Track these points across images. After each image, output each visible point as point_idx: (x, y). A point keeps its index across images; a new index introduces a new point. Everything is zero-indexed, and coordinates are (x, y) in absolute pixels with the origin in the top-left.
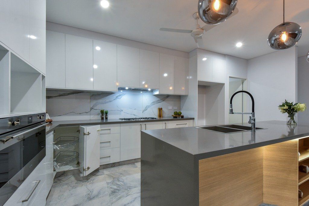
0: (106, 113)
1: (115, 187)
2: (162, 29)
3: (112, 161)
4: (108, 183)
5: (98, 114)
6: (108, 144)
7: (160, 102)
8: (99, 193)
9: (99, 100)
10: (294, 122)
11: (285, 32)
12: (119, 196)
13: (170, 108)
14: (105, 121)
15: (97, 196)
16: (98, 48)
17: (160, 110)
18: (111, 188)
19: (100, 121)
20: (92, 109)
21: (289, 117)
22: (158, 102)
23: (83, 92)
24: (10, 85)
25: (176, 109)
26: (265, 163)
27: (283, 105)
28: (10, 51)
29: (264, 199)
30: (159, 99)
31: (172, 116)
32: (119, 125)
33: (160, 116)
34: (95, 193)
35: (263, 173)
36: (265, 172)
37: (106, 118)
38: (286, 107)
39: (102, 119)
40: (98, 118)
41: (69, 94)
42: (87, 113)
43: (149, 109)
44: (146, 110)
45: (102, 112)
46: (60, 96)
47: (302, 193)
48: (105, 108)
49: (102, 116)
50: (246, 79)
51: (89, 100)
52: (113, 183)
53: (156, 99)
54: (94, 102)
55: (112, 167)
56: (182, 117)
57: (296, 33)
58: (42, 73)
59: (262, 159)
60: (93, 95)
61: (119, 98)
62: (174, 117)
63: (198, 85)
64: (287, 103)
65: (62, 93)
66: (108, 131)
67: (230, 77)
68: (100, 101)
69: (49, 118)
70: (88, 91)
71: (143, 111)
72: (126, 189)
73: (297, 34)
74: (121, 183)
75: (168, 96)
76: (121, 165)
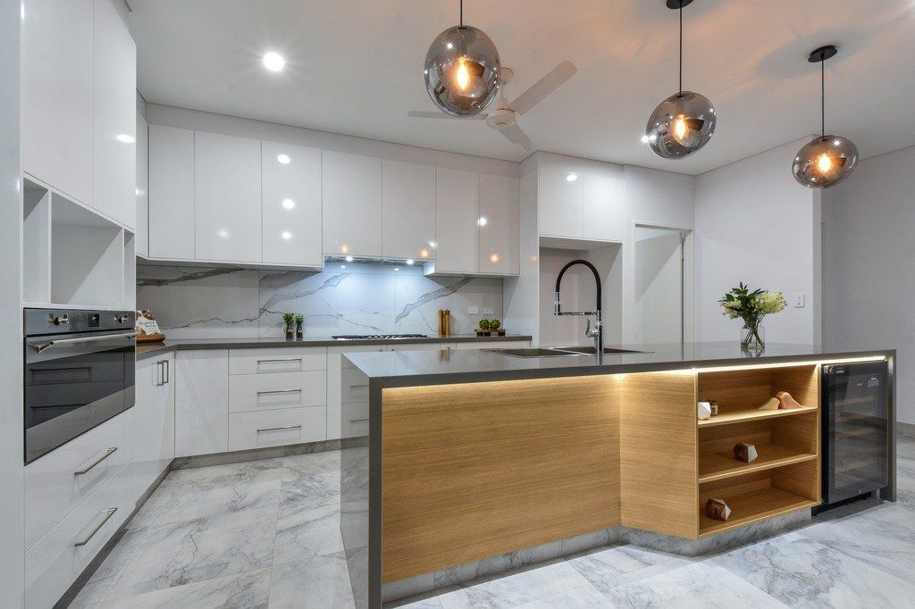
0: (299, 322)
1: (299, 491)
2: (412, 114)
3: (305, 439)
4: (284, 484)
5: (280, 325)
6: (296, 396)
7: (445, 294)
8: (257, 500)
9: (281, 289)
10: (758, 338)
11: (682, 116)
12: (299, 508)
13: (474, 310)
14: (295, 339)
15: (252, 505)
16: (284, 159)
17: (444, 315)
18: (288, 492)
19: (284, 340)
20: (263, 310)
21: (745, 327)
22: (438, 295)
23: (241, 269)
24: (50, 254)
25: (489, 313)
26: (624, 430)
27: (729, 298)
28: (51, 190)
29: (622, 517)
30: (441, 287)
31: (476, 330)
32: (324, 349)
33: (443, 332)
34: (250, 499)
35: (618, 454)
36: (624, 452)
37: (300, 335)
38: (737, 303)
39: (289, 335)
40: (278, 334)
41: (207, 274)
42: (251, 320)
43: (413, 314)
44: (405, 314)
45: (288, 319)
46: (185, 278)
47: (726, 507)
48: (296, 308)
49: (288, 328)
50: (690, 231)
51: (256, 290)
52: (295, 484)
53: (433, 287)
54: (268, 295)
55: (305, 453)
56: (502, 334)
57: (701, 118)
58: (124, 227)
59: (616, 421)
60: (265, 277)
61: (335, 283)
62: (480, 334)
63: (540, 248)
64: (741, 292)
65: (190, 272)
66: (297, 365)
67: (637, 225)
68: (285, 291)
69: (159, 332)
70: (254, 267)
71: (398, 319)
72: (321, 496)
73: (702, 122)
74: (316, 484)
75: (467, 279)
76: (329, 450)
